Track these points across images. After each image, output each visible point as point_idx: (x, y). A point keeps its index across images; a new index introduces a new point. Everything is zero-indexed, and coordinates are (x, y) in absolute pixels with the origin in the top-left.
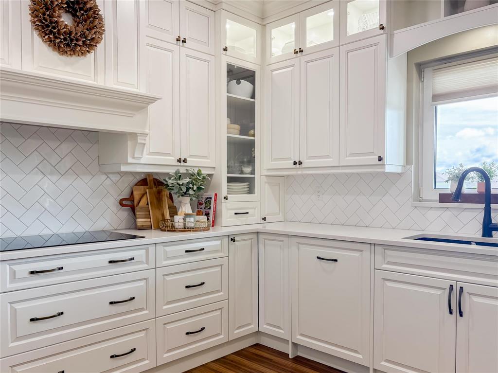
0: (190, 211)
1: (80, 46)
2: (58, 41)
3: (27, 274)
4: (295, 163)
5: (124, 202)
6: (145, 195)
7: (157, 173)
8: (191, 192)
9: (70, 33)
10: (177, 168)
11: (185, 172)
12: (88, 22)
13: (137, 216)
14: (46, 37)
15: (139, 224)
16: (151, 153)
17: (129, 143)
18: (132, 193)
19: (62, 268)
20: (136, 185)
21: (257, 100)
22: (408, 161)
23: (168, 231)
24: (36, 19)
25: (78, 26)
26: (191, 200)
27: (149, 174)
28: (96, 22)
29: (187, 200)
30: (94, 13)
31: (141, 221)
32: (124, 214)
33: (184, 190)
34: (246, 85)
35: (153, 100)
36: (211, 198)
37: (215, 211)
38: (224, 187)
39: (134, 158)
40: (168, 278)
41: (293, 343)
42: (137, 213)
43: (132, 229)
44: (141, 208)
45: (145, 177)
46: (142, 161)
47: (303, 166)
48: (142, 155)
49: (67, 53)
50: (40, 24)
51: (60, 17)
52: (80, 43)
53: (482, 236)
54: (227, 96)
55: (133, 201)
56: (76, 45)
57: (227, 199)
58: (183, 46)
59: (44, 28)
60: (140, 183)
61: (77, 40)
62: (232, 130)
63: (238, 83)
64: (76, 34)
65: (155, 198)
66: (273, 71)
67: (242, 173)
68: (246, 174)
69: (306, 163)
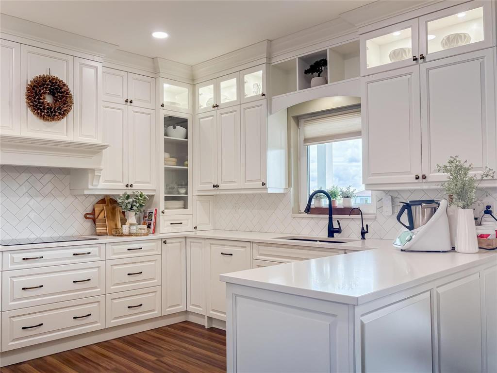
0: (135, 222)
1: (57, 115)
2: (43, 114)
3: (21, 260)
4: (214, 186)
5: (88, 216)
6: (103, 211)
7: (113, 195)
8: (134, 208)
9: (51, 108)
10: (125, 191)
11: (132, 193)
12: (63, 100)
13: (97, 226)
14: (36, 112)
15: (98, 231)
16: (106, 181)
17: (90, 176)
18: (94, 209)
19: (42, 257)
20: (97, 203)
21: (189, 140)
22: (289, 185)
23: (117, 236)
24: (29, 101)
25: (56, 102)
26: (136, 214)
27: (107, 196)
28: (68, 99)
29: (132, 213)
30: (67, 94)
31: (99, 229)
32: (88, 224)
33: (129, 206)
34: (180, 130)
35: (105, 147)
36: (152, 212)
37: (155, 222)
38: (161, 204)
39: (92, 185)
40: (115, 268)
41: (207, 317)
42: (96, 224)
43: (94, 235)
44: (100, 220)
45: (103, 198)
46: (99, 187)
47: (220, 188)
48: (98, 183)
49: (48, 120)
50: (32, 104)
51: (44, 99)
52: (57, 114)
53: (328, 237)
54: (165, 138)
55: (95, 215)
56: (54, 115)
57: (163, 213)
58: (130, 105)
59: (34, 107)
60: (100, 202)
61: (55, 112)
62: (169, 163)
63: (174, 128)
64: (55, 108)
65: (110, 213)
66: (200, 119)
67: (179, 194)
68: (181, 194)
69: (222, 186)
